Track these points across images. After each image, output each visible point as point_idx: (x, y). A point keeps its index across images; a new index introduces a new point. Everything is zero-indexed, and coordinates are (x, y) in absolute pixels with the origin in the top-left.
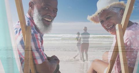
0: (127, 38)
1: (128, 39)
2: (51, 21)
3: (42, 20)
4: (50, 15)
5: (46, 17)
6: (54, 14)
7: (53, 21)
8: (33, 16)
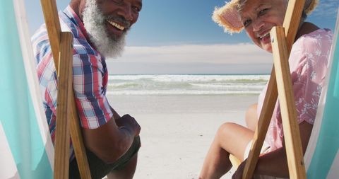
0: (303, 56)
1: (305, 57)
2: (125, 30)
3: (103, 24)
4: (124, 15)
5: (113, 19)
6: (132, 15)
7: (128, 32)
8: (84, 14)
